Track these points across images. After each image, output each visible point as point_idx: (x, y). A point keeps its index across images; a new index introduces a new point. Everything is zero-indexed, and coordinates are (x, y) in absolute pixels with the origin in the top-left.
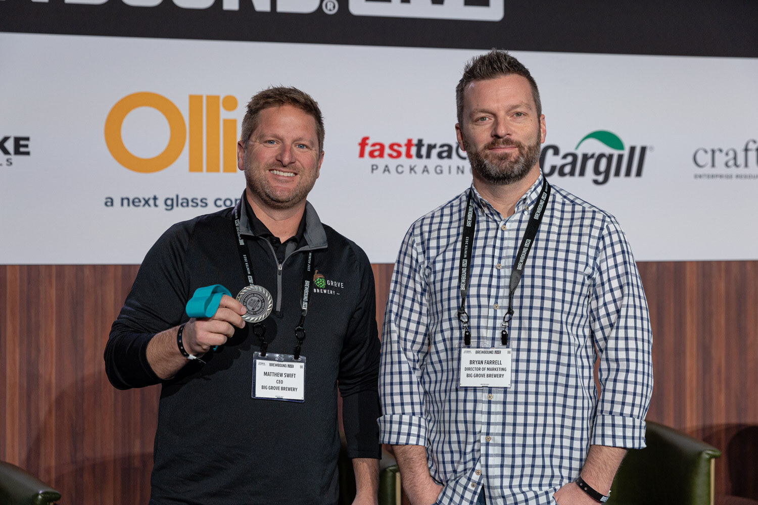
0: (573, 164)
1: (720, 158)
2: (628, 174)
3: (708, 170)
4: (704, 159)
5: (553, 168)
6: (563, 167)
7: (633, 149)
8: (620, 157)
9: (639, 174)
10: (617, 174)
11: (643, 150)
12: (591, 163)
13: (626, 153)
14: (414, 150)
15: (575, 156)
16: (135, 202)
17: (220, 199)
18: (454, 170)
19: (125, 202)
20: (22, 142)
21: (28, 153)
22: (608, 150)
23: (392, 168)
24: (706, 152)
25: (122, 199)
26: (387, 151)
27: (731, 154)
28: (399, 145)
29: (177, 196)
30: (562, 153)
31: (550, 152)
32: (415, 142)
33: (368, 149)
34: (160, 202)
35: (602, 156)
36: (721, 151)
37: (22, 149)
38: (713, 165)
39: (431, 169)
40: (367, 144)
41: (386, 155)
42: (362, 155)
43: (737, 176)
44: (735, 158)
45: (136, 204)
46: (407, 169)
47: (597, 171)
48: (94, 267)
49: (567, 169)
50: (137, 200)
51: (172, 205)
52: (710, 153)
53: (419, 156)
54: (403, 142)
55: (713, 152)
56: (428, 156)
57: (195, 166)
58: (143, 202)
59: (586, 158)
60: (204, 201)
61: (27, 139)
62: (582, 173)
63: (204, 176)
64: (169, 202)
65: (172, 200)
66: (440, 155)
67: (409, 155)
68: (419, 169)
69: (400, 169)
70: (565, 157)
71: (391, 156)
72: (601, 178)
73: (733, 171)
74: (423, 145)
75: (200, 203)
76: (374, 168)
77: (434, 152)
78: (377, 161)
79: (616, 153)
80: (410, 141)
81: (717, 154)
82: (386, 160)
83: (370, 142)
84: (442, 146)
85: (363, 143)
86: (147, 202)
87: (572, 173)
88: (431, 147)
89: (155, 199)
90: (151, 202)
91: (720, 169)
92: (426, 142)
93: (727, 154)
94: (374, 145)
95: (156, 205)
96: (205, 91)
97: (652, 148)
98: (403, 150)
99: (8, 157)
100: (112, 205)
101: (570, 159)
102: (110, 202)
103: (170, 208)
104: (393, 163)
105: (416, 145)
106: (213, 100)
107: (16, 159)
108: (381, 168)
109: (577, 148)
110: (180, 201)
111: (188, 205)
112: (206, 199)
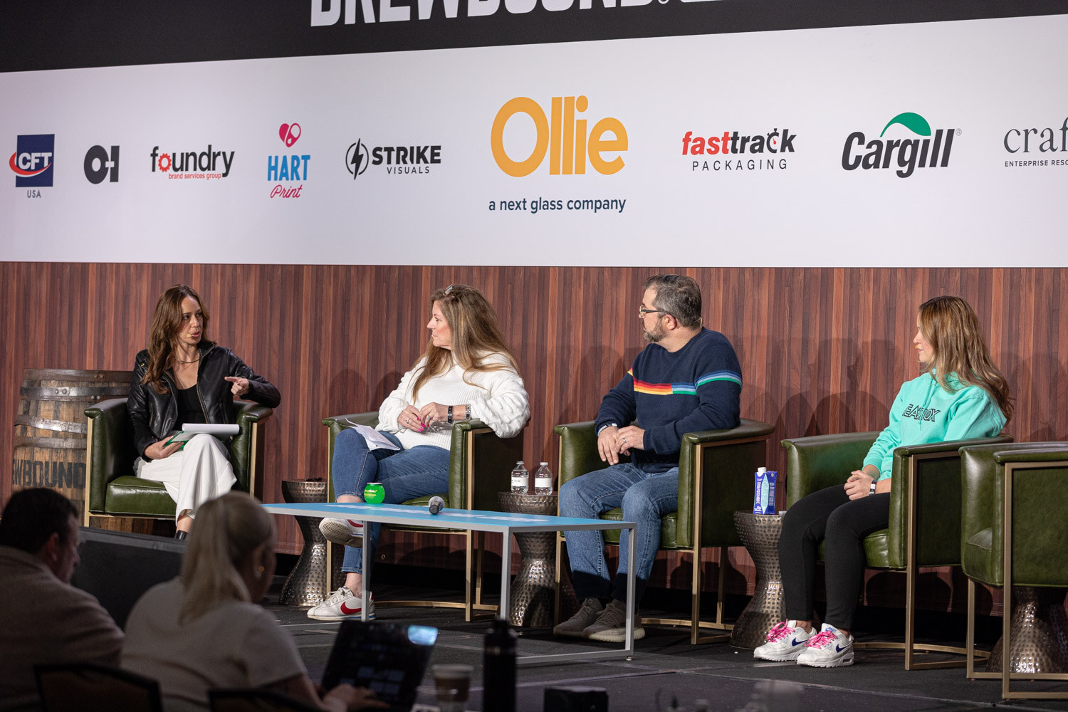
0: (878, 153)
1: (1035, 140)
2: (933, 164)
3: (1020, 156)
4: (1016, 142)
5: (858, 158)
6: (868, 156)
7: (939, 133)
8: (926, 143)
9: (945, 164)
10: (922, 164)
11: (951, 132)
12: (896, 151)
13: (932, 138)
14: (730, 143)
15: (879, 144)
16: (509, 205)
17: (572, 201)
18: (765, 164)
19: (504, 204)
20: (436, 151)
21: (439, 161)
22: (913, 136)
23: (710, 166)
24: (1019, 134)
25: (502, 203)
26: (707, 146)
27: (1047, 135)
28: (717, 140)
29: (540, 198)
30: (867, 142)
31: (856, 140)
32: (731, 135)
33: (691, 144)
34: (528, 205)
35: (907, 142)
36: (1035, 131)
37: (436, 158)
38: (1026, 150)
39: (744, 165)
40: (690, 139)
41: (705, 151)
42: (685, 152)
43: (1053, 163)
44: (1051, 140)
45: (511, 207)
46: (723, 165)
47: (901, 162)
48: (480, 267)
49: (872, 160)
50: (511, 204)
51: (536, 208)
52: (1023, 134)
53: (734, 151)
54: (721, 136)
55: (1027, 132)
56: (742, 151)
57: (554, 170)
58: (516, 205)
59: (891, 145)
60: (560, 203)
61: (439, 148)
62: (886, 165)
63: (561, 177)
64: (534, 205)
65: (537, 202)
66: (752, 150)
67: (725, 151)
68: (734, 165)
69: (717, 165)
70: (869, 146)
71: (709, 151)
72: (905, 169)
73: (1049, 155)
74: (738, 138)
75: (557, 206)
76: (695, 164)
77: (748, 145)
78: (698, 157)
79: (922, 138)
80: (726, 134)
81: (1031, 134)
82: (706, 156)
83: (692, 137)
84: (754, 139)
85: (686, 139)
86: (518, 205)
87: (876, 165)
88: (745, 140)
89: (524, 202)
90: (521, 205)
91: (1035, 154)
92: (740, 135)
93: (1042, 135)
94: (695, 141)
95: (525, 209)
96: (563, 94)
97: (959, 131)
98: (720, 144)
99: (427, 165)
100: (494, 209)
101: (874, 148)
102: (492, 206)
103: (535, 210)
104: (710, 159)
105: (732, 139)
106: (569, 100)
107: (432, 166)
108: (701, 165)
109: (881, 136)
110: (542, 204)
111: (548, 209)
112: (561, 202)
